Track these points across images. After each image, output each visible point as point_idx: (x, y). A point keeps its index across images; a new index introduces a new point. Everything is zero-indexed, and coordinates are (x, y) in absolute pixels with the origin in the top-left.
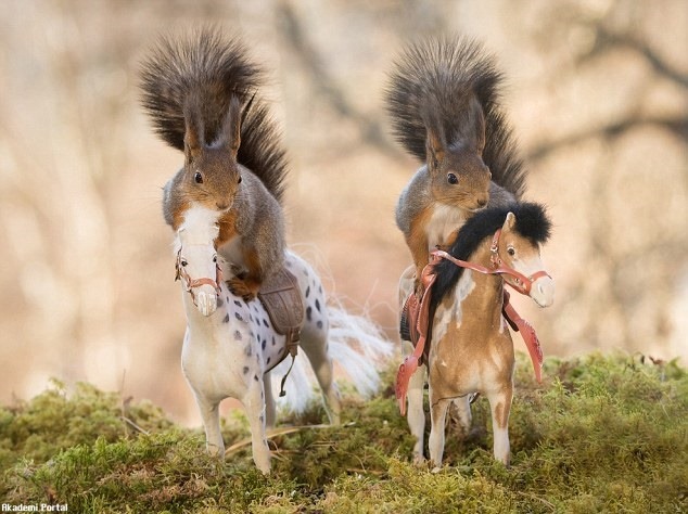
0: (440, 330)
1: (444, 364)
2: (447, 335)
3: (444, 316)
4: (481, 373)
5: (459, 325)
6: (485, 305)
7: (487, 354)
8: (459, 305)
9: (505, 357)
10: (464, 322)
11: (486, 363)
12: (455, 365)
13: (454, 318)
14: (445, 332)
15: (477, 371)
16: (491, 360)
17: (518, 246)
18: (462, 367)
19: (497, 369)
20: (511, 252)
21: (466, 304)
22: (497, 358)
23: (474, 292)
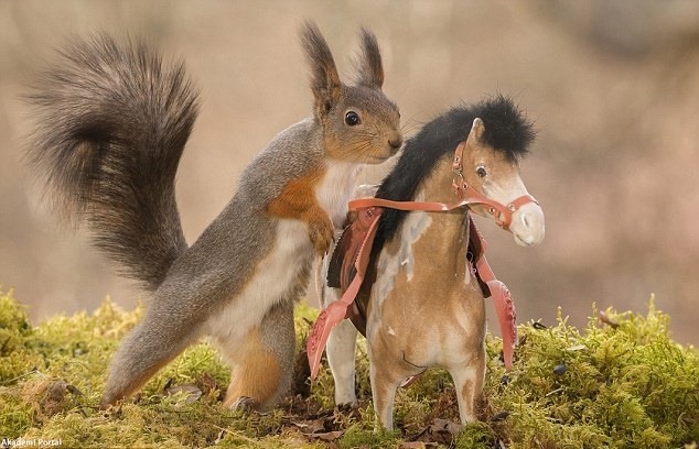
1: (391, 332)
2: (394, 292)
3: (389, 265)
4: (443, 341)
5: (410, 277)
6: (445, 247)
7: (450, 314)
8: (410, 250)
9: (475, 316)
10: (417, 273)
11: (449, 326)
12: (407, 333)
13: (403, 269)
14: (391, 288)
15: (438, 339)
16: (455, 322)
17: (490, 165)
18: (416, 334)
20: (482, 173)
21: (419, 248)
22: (464, 320)
23: (430, 230)
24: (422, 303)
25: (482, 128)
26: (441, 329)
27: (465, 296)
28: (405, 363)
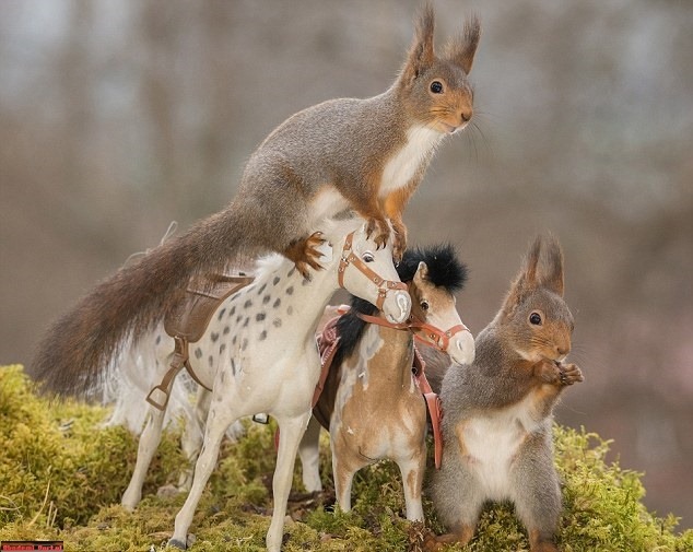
0: (344, 393)
1: (350, 431)
3: (349, 376)
4: (392, 439)
5: (366, 387)
6: (394, 364)
8: (366, 365)
10: (371, 384)
11: (397, 428)
12: (363, 432)
15: (388, 438)
16: (402, 424)
17: (432, 300)
18: (370, 434)
19: (409, 433)
21: (373, 364)
23: (382, 350)
24: (375, 409)
25: (425, 270)
26: (390, 428)
27: (411, 403)
28: (360, 456)
